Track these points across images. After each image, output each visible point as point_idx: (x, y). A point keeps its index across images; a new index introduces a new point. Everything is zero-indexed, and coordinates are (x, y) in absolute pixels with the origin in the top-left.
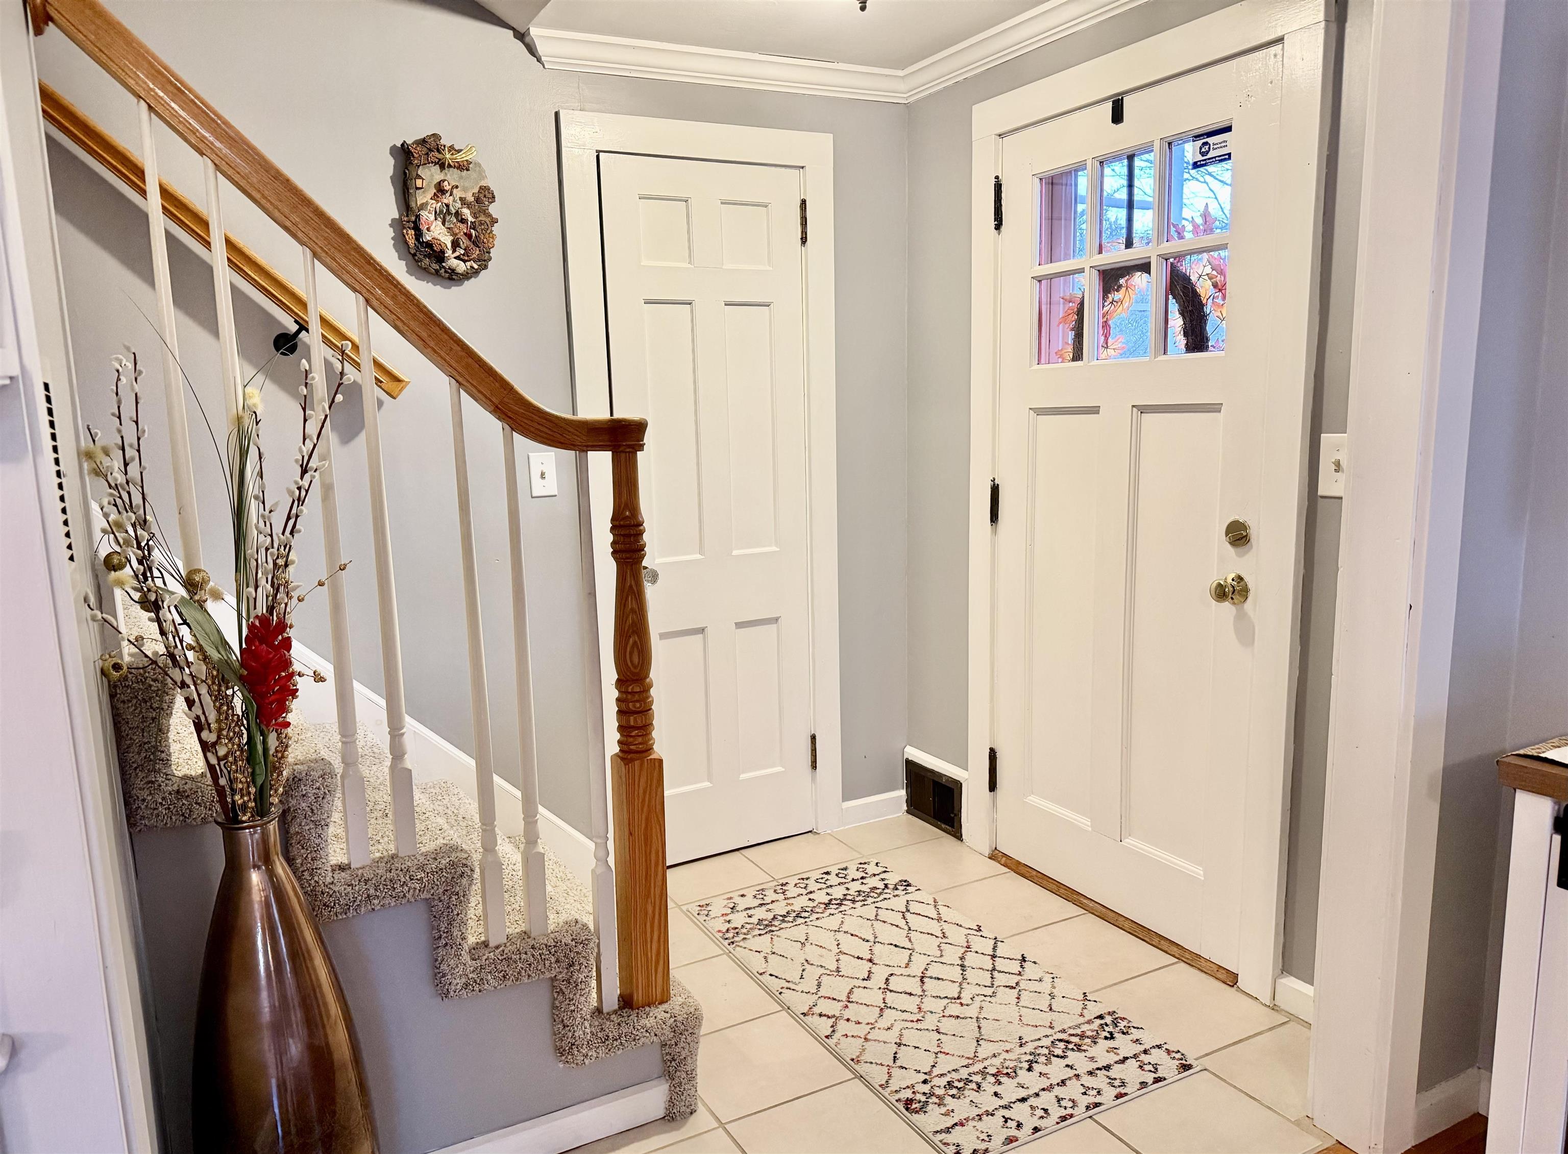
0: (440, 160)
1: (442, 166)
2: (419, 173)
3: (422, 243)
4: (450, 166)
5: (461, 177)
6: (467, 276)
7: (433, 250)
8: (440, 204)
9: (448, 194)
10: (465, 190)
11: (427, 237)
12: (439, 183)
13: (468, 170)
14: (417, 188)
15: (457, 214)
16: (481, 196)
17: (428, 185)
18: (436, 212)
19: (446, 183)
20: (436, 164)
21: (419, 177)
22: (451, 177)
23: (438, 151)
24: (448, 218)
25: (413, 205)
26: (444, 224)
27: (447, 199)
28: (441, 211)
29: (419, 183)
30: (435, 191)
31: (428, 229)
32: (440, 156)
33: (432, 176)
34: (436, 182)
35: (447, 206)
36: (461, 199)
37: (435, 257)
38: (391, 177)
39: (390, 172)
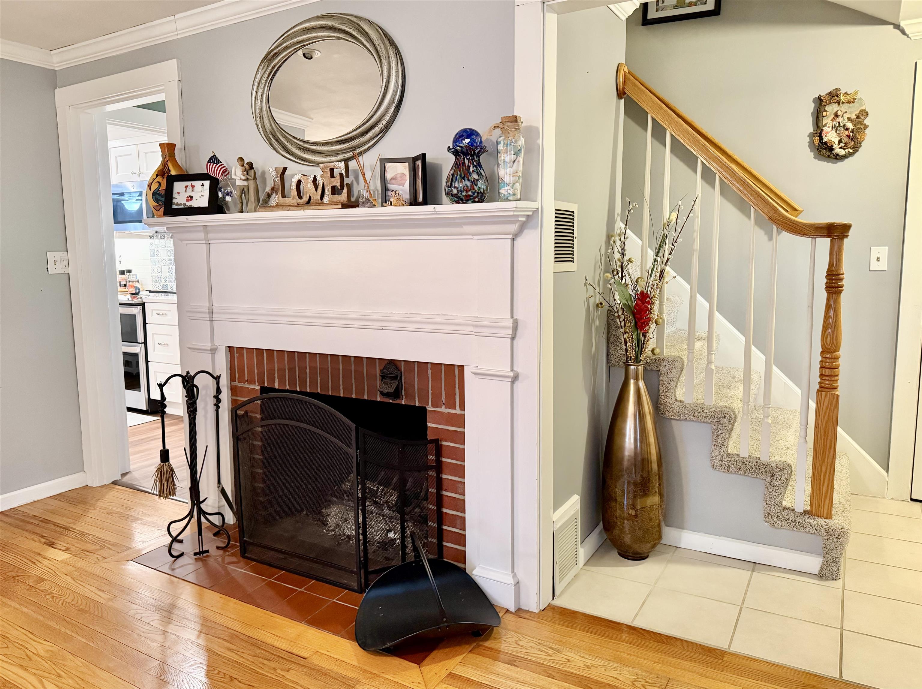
0: (837, 100)
1: (839, 103)
2: (826, 109)
3: (822, 143)
4: (843, 103)
5: (849, 107)
6: (845, 157)
7: (828, 146)
8: (835, 122)
9: (840, 117)
10: (851, 113)
11: (825, 140)
12: (836, 112)
13: (853, 103)
14: (823, 116)
15: (844, 126)
16: (860, 115)
17: (830, 114)
18: (832, 127)
19: (839, 112)
20: (836, 103)
21: (825, 111)
22: (844, 107)
23: (837, 96)
24: (839, 129)
25: (820, 125)
26: (836, 132)
27: (840, 119)
28: (835, 126)
29: (825, 114)
30: (834, 116)
31: (826, 136)
32: (838, 99)
33: (833, 109)
34: (834, 111)
35: (839, 123)
36: (848, 118)
37: (829, 149)
38: (812, 113)
39: (812, 110)
